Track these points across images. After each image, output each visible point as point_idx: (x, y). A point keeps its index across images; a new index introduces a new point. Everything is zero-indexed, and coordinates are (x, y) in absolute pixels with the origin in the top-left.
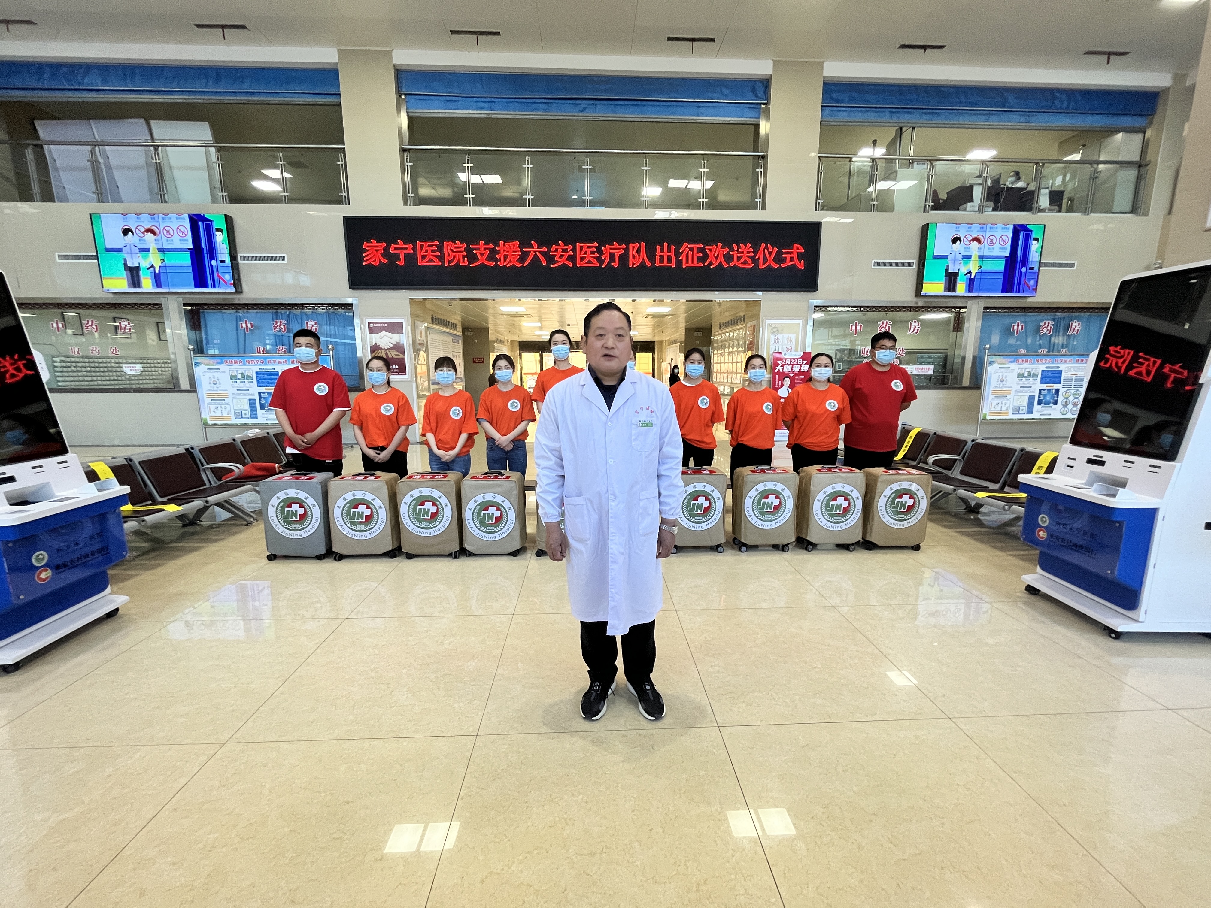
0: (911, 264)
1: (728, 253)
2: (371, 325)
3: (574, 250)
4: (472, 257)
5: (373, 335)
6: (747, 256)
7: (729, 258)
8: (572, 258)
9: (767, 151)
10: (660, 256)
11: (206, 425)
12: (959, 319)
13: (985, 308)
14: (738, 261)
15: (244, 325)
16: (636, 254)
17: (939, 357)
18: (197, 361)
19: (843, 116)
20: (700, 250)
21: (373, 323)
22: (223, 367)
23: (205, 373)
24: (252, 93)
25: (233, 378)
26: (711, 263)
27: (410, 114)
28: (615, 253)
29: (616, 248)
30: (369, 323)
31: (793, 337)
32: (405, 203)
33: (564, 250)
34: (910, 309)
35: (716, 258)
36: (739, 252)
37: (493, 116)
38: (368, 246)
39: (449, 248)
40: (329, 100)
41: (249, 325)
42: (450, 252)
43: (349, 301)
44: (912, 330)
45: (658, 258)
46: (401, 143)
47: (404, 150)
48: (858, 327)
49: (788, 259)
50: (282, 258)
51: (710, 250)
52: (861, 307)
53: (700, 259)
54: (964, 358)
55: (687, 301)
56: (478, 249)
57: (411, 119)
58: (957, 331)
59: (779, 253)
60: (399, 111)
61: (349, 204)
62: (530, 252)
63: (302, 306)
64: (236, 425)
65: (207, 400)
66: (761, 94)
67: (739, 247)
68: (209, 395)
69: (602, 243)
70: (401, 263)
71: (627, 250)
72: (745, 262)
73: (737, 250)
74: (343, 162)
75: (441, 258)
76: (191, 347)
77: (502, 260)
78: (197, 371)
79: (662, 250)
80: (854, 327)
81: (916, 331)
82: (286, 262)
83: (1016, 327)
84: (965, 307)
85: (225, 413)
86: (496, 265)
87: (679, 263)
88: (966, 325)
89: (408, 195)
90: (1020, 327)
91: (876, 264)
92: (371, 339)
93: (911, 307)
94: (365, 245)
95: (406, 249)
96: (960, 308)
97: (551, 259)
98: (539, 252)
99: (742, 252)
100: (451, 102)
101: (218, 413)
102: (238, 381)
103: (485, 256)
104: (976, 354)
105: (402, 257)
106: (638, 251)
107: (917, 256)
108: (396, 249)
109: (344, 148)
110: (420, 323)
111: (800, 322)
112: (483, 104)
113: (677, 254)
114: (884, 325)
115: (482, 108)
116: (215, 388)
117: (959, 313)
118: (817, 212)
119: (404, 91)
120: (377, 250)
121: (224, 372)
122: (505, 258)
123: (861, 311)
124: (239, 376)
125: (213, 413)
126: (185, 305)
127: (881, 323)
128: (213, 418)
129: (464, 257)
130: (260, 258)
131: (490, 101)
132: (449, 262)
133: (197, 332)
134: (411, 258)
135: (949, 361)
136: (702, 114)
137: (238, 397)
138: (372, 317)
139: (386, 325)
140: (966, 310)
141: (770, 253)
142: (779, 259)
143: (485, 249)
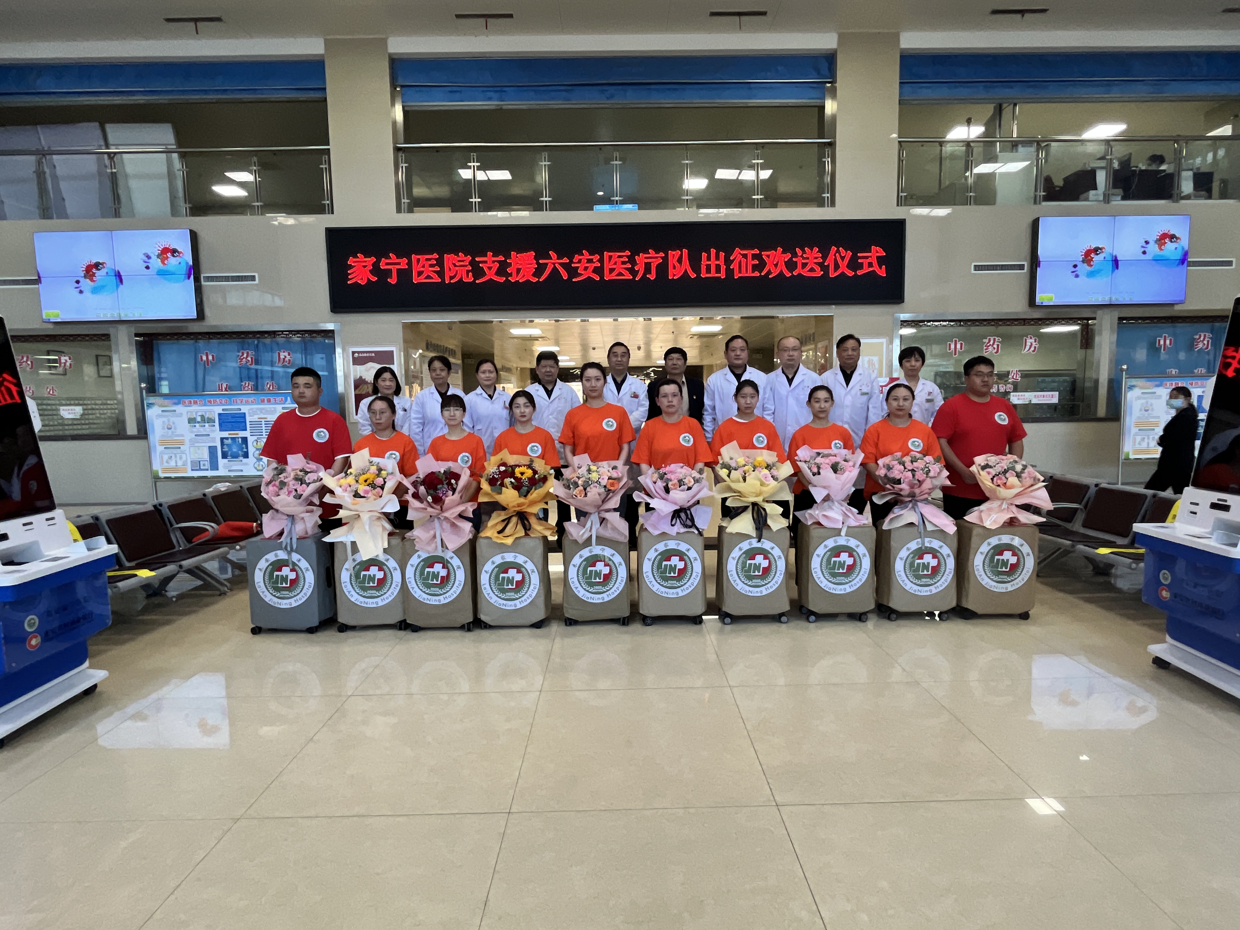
0: (1021, 267)
1: (791, 259)
2: (356, 355)
3: (601, 260)
4: (477, 271)
5: (358, 367)
6: (815, 263)
7: (791, 265)
8: (599, 271)
9: (835, 137)
10: (707, 265)
11: (156, 478)
12: (1087, 333)
13: (1121, 319)
14: (803, 268)
15: (204, 358)
16: (677, 264)
17: (1064, 381)
18: (150, 402)
19: (927, 93)
20: (754, 257)
21: (358, 352)
22: (180, 408)
23: (159, 416)
24: (225, 91)
25: (191, 421)
26: (769, 273)
27: (406, 109)
28: (650, 263)
29: (653, 258)
30: (353, 353)
31: (875, 359)
32: (399, 210)
33: (590, 261)
34: (1024, 321)
35: (776, 265)
36: (804, 258)
37: (504, 107)
38: (354, 262)
39: (450, 263)
40: (313, 96)
41: (210, 358)
42: (451, 266)
43: (330, 326)
44: (1028, 347)
45: (703, 268)
46: (395, 142)
47: (399, 149)
48: (958, 346)
49: (865, 265)
50: (253, 278)
51: (768, 256)
52: (960, 321)
53: (755, 268)
54: (1097, 382)
55: (742, 318)
56: (485, 262)
57: (406, 113)
58: (1086, 348)
59: (854, 259)
60: (393, 104)
61: (333, 213)
62: (547, 264)
63: (273, 334)
64: (193, 478)
65: (160, 449)
66: (825, 71)
67: (804, 252)
68: (162, 443)
69: (635, 253)
70: (393, 280)
71: (665, 259)
72: (812, 270)
73: (802, 256)
74: (327, 166)
75: (441, 274)
76: (143, 385)
77: (514, 274)
78: (151, 413)
79: (709, 259)
80: (953, 346)
81: (1032, 349)
82: (257, 282)
83: (1162, 342)
84: (1094, 319)
85: (180, 463)
86: (507, 279)
87: (729, 272)
88: (1097, 339)
89: (403, 201)
90: (1168, 342)
91: (977, 268)
92: (355, 371)
93: (1024, 320)
94: (351, 261)
95: (399, 264)
96: (1088, 319)
97: (573, 272)
98: (560, 264)
99: (808, 258)
100: (454, 92)
101: (173, 464)
102: (197, 425)
103: (494, 270)
104: (1112, 377)
105: (394, 274)
106: (680, 260)
107: (1029, 258)
108: (387, 264)
109: (329, 149)
110: (414, 351)
111: (884, 341)
112: (492, 94)
113: (728, 262)
114: (991, 343)
115: (490, 99)
116: (170, 433)
117: (1088, 325)
118: (900, 208)
119: (401, 82)
120: (365, 267)
121: (181, 415)
122: (518, 270)
123: (960, 325)
124: (199, 419)
125: (165, 464)
126: (137, 335)
127: (987, 341)
128: (165, 470)
129: (468, 272)
130: (227, 279)
131: (500, 90)
132: (451, 278)
133: (149, 366)
134: (404, 274)
135: (1079, 384)
136: (755, 97)
137: (197, 445)
138: (357, 345)
139: (373, 355)
140: (1095, 321)
141: (843, 258)
142: (854, 264)
143: (494, 262)
